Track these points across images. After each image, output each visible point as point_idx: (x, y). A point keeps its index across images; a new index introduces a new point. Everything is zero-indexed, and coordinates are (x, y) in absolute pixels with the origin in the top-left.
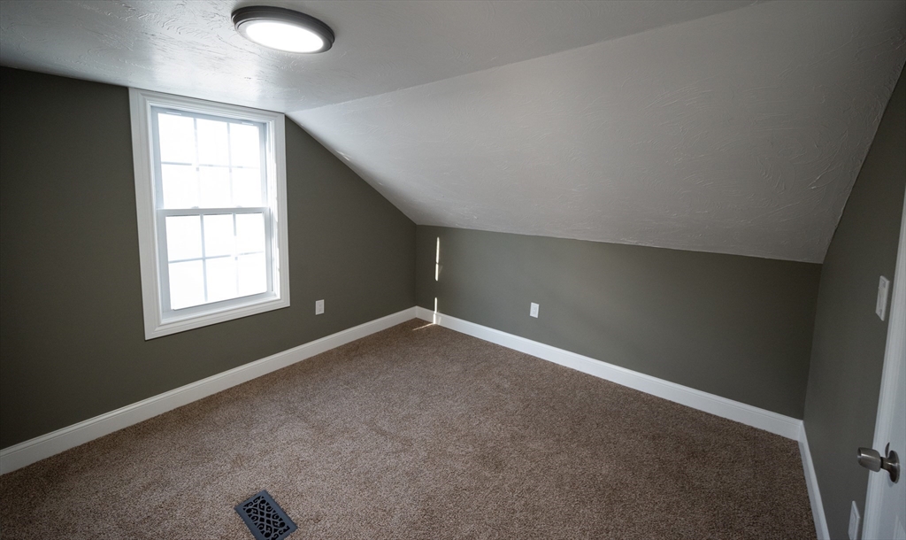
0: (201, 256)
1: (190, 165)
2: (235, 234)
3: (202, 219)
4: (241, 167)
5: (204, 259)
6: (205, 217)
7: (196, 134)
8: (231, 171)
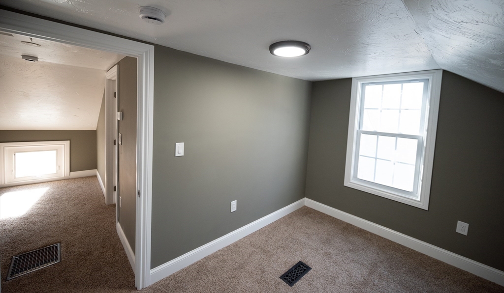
0: (375, 157)
1: (378, 109)
2: (396, 149)
3: (378, 137)
4: (407, 109)
5: (376, 158)
6: (380, 136)
7: (382, 93)
8: (400, 112)
